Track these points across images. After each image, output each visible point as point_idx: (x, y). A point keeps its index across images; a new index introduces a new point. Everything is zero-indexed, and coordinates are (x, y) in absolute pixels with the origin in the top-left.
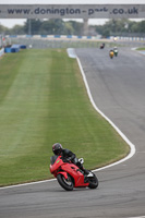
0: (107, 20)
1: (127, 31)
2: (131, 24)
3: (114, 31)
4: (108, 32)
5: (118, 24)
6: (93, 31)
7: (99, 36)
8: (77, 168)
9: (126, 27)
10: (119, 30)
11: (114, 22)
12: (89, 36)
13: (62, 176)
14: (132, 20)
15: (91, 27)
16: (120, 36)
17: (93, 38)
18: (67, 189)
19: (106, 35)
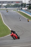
0: (7, 4)
1: (11, 7)
2: (12, 5)
3: (8, 7)
4: (7, 7)
5: (9, 5)
6: (4, 7)
7: (5, 8)
8: (16, 35)
9: (11, 6)
10: (9, 6)
11: (8, 5)
12: (3, 8)
13: (13, 36)
14: (12, 4)
15: (3, 6)
16: (9, 8)
17: (4, 8)
18: (14, 39)
19: (6, 8)
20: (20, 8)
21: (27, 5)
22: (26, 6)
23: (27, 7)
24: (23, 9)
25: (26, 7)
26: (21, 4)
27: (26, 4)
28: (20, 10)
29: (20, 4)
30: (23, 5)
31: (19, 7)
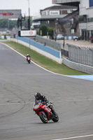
20: (15, 30)
21: (36, 21)
22: (33, 24)
23: (35, 27)
24: (23, 33)
25: (32, 27)
26: (17, 19)
27: (33, 19)
28: (15, 37)
29: (12, 19)
30: (24, 22)
31: (11, 28)
